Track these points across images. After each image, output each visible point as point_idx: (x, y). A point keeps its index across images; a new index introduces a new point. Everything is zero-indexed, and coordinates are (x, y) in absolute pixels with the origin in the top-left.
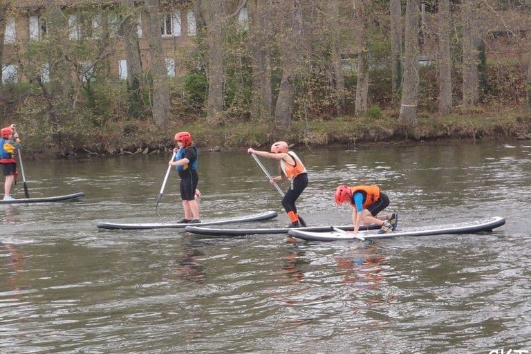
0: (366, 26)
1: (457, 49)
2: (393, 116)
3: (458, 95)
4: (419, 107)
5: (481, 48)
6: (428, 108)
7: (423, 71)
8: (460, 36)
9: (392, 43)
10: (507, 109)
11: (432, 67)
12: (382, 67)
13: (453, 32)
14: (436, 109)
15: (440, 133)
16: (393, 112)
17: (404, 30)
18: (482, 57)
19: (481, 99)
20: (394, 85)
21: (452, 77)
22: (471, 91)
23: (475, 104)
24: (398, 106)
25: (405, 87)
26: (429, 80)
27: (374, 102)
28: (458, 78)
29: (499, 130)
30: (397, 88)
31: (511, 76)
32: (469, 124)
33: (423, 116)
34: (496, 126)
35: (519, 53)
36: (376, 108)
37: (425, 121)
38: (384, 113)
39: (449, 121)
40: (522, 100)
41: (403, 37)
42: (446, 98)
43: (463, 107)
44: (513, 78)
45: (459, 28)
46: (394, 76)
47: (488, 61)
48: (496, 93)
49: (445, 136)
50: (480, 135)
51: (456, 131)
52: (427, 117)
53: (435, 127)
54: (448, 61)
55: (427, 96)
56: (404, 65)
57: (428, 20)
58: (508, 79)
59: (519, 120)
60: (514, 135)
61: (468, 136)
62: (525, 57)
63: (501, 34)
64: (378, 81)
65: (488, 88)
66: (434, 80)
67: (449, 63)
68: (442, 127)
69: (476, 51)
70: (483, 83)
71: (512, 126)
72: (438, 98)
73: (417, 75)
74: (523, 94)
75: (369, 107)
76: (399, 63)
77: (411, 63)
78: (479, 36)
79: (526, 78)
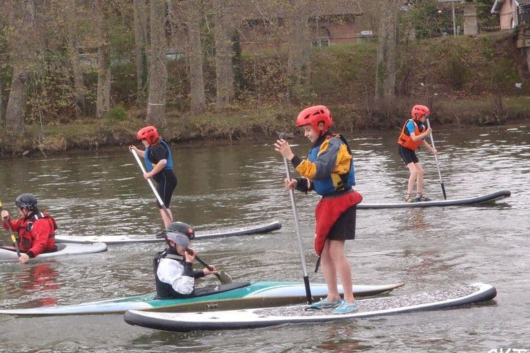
0: (107, 17)
1: (209, 40)
2: (139, 117)
3: (211, 91)
4: (168, 106)
5: (235, 38)
6: (178, 107)
7: (171, 65)
8: (212, 25)
9: (137, 34)
10: (266, 106)
11: (182, 61)
12: (125, 62)
13: (204, 21)
14: (187, 108)
15: (193, 134)
16: (139, 112)
17: (148, 20)
18: (237, 48)
19: (237, 94)
20: (140, 81)
21: (204, 71)
22: (225, 87)
23: (231, 101)
24: (145, 106)
25: (152, 86)
26: (179, 76)
27: (117, 102)
28: (210, 73)
29: (257, 129)
30: (143, 84)
31: (268, 68)
32: (223, 123)
33: (172, 116)
34: (255, 125)
35: (278, 43)
36: (120, 108)
37: (175, 121)
38: (129, 114)
39: (203, 121)
40: (280, 95)
41: (148, 27)
42: (198, 94)
43: (217, 105)
44: (271, 71)
45: (210, 17)
46: (140, 72)
47: (244, 53)
48: (252, 88)
49: (198, 138)
50: (237, 135)
51: (210, 131)
52: (177, 116)
53: (187, 128)
54: (199, 52)
55: (177, 93)
56: (150, 59)
57: (174, 8)
58: (265, 72)
59: (279, 117)
61: (224, 137)
62: (284, 47)
63: (257, 22)
64: (121, 78)
65: (244, 83)
66: (184, 75)
67: (201, 57)
68: (194, 129)
69: (229, 41)
70: (238, 76)
71: (271, 125)
72: (189, 95)
73: (165, 70)
74: (283, 89)
75: (112, 107)
76: (144, 57)
77: (158, 56)
78: (233, 25)
79: (285, 71)
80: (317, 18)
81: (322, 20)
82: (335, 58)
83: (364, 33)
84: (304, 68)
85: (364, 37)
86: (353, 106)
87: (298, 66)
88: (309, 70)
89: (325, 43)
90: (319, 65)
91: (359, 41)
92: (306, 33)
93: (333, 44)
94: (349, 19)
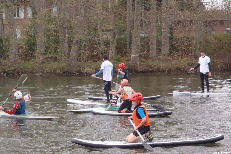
0: (115, 16)
1: (159, 29)
2: (127, 61)
3: (159, 51)
4: (140, 57)
5: (171, 28)
6: (145, 57)
7: (142, 39)
8: (161, 22)
9: (128, 25)
10: (183, 59)
11: (147, 37)
12: (122, 36)
13: (158, 20)
14: (148, 58)
15: (150, 70)
16: (127, 59)
17: (133, 19)
18: (171, 33)
19: (170, 54)
20: (128, 45)
21: (157, 42)
22: (165, 49)
23: (167, 56)
24: (130, 56)
25: (134, 47)
26: (145, 44)
27: (118, 53)
28: (159, 43)
29: (178, 69)
30: (130, 47)
31: (185, 42)
32: (163, 65)
33: (141, 61)
34: (177, 67)
35: (189, 32)
36: (119, 56)
37: (143, 63)
38: (123, 59)
39: (155, 64)
40: (190, 54)
41: (133, 22)
42: (153, 52)
43: (162, 57)
44: (186, 44)
45: (160, 19)
46: (128, 41)
47: (174, 35)
48: (177, 51)
49: (152, 71)
50: (169, 71)
51: (158, 69)
52: (144, 61)
53: (148, 66)
54: (155, 34)
55: (144, 51)
56: (133, 36)
57: (145, 14)
58: (183, 44)
59: (189, 64)
60: (186, 71)
61: (163, 71)
62: (192, 33)
63: (181, 22)
64: (120, 43)
65: (174, 48)
66: (148, 43)
67: (155, 36)
68: (151, 67)
69: (168, 30)
70: (171, 45)
71: (185, 67)
72: (149, 52)
73: (140, 41)
74: (191, 52)
75: (116, 56)
76: (131, 34)
77: (137, 35)
78: (170, 22)
79: (192, 44)
80: (207, 21)
81: (210, 22)
82: (214, 40)
83: (228, 29)
84: (200, 43)
85: (228, 31)
86: (221, 61)
87: (198, 42)
88: (203, 44)
89: (210, 32)
90: (207, 42)
91: (225, 32)
92: (202, 27)
93: (214, 33)
94: (222, 23)
